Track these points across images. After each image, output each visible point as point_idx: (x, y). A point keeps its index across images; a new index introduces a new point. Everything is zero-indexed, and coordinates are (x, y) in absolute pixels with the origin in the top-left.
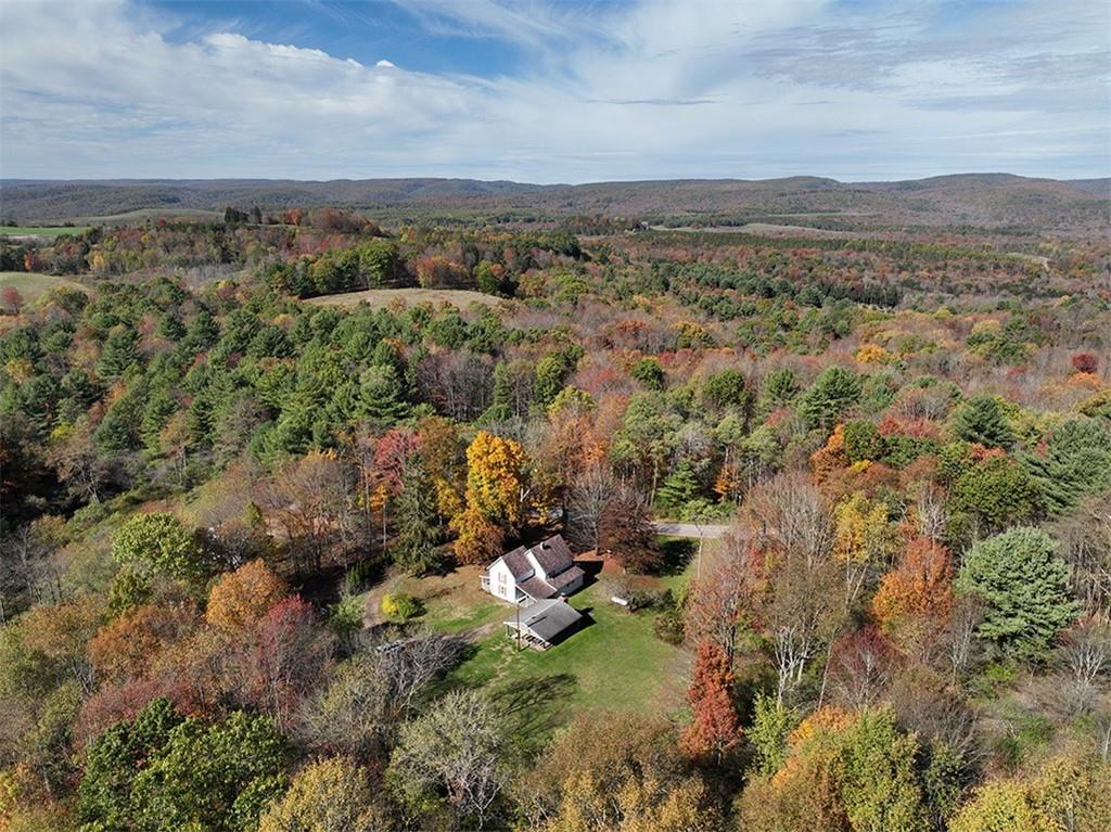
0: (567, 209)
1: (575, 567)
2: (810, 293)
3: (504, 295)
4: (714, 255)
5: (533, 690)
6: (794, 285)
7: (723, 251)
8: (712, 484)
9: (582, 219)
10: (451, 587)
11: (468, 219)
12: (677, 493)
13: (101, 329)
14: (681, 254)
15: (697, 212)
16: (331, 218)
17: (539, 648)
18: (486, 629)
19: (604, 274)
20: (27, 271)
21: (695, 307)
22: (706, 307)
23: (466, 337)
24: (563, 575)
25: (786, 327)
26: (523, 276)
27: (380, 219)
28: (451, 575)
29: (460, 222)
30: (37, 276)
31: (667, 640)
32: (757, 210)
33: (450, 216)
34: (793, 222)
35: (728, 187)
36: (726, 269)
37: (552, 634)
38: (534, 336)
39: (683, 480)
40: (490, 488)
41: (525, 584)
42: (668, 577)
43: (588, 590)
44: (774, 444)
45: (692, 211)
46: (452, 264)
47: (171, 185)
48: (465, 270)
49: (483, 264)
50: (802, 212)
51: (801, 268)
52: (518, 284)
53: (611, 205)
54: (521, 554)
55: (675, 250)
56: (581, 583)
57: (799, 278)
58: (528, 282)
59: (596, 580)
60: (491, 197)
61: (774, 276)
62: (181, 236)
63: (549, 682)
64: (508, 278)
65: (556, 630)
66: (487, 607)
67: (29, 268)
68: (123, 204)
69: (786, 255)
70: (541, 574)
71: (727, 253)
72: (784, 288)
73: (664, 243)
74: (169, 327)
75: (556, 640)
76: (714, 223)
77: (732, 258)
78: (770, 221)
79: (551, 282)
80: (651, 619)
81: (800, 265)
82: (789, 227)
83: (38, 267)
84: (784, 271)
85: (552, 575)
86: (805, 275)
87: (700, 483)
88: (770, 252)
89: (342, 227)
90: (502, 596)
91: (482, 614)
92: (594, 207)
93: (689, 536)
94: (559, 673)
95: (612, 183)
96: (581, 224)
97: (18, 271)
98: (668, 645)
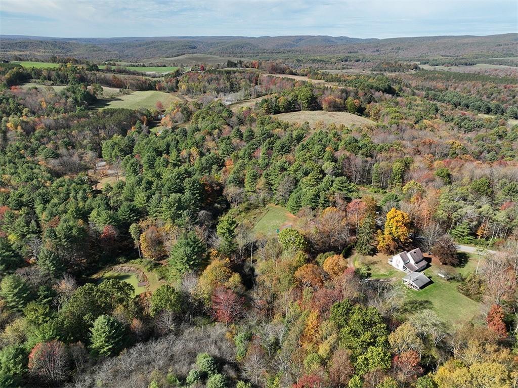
0: (376, 53)
1: (424, 261)
2: (513, 111)
3: (359, 114)
4: (458, 86)
5: (417, 304)
6: (503, 106)
7: (463, 84)
8: (476, 231)
9: (388, 64)
10: (377, 261)
11: (327, 60)
12: (461, 233)
13: (210, 131)
14: (440, 85)
15: (448, 56)
16: (273, 66)
17: (416, 290)
18: (394, 279)
19: (407, 105)
20: (156, 90)
21: (452, 124)
22: (458, 124)
23: (360, 148)
24: (420, 263)
25: (500, 137)
26: (368, 105)
27: (286, 59)
28: (375, 256)
29: (324, 61)
30: (161, 93)
31: (463, 294)
32: (483, 56)
33: (319, 58)
34: (505, 63)
35: (466, 41)
36: (465, 95)
37: (421, 286)
38: (387, 148)
39: (464, 228)
40: (396, 229)
41: (406, 264)
42: (459, 268)
43: (428, 269)
44: (508, 219)
45: (445, 56)
46: (337, 99)
47: (192, 40)
48: (342, 102)
49: (350, 99)
50: (510, 57)
51: (508, 96)
52: (365, 109)
53: (399, 51)
54: (405, 253)
55: (437, 83)
56: (425, 266)
57: (507, 101)
58: (370, 108)
59: (431, 266)
60: (337, 46)
61: (492, 100)
62: (214, 76)
63: (422, 302)
64: (361, 105)
65: (422, 284)
66: (392, 271)
67: (157, 89)
68: (174, 50)
69: (499, 88)
70: (412, 262)
71: (465, 85)
72: (498, 107)
73: (431, 78)
74: (237, 133)
75: (422, 288)
76: (457, 64)
77: (468, 88)
78: (491, 62)
79: (384, 111)
80: (455, 284)
81: (507, 94)
82: (501, 66)
83: (161, 89)
84: (498, 97)
85: (417, 263)
86: (510, 100)
87: (471, 230)
88: (490, 86)
89: (277, 70)
90: (397, 267)
91: (391, 273)
92: (390, 52)
93: (465, 251)
94: (425, 300)
95: (400, 38)
96: (387, 66)
97: (154, 90)
98: (463, 295)
